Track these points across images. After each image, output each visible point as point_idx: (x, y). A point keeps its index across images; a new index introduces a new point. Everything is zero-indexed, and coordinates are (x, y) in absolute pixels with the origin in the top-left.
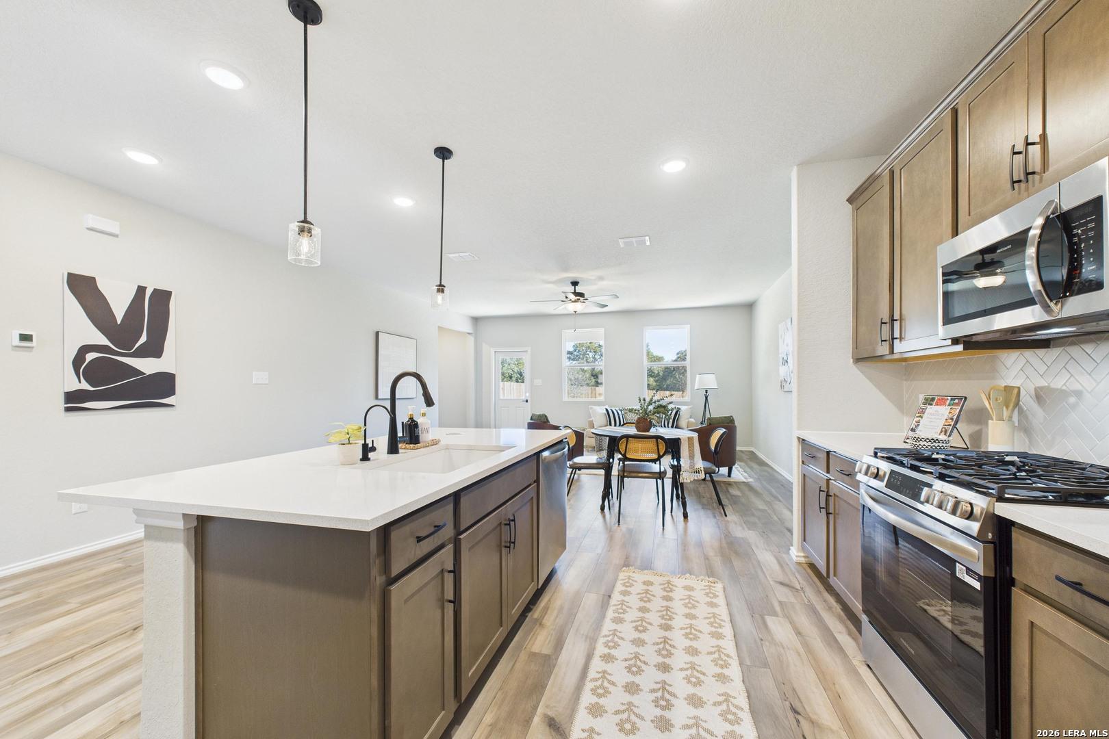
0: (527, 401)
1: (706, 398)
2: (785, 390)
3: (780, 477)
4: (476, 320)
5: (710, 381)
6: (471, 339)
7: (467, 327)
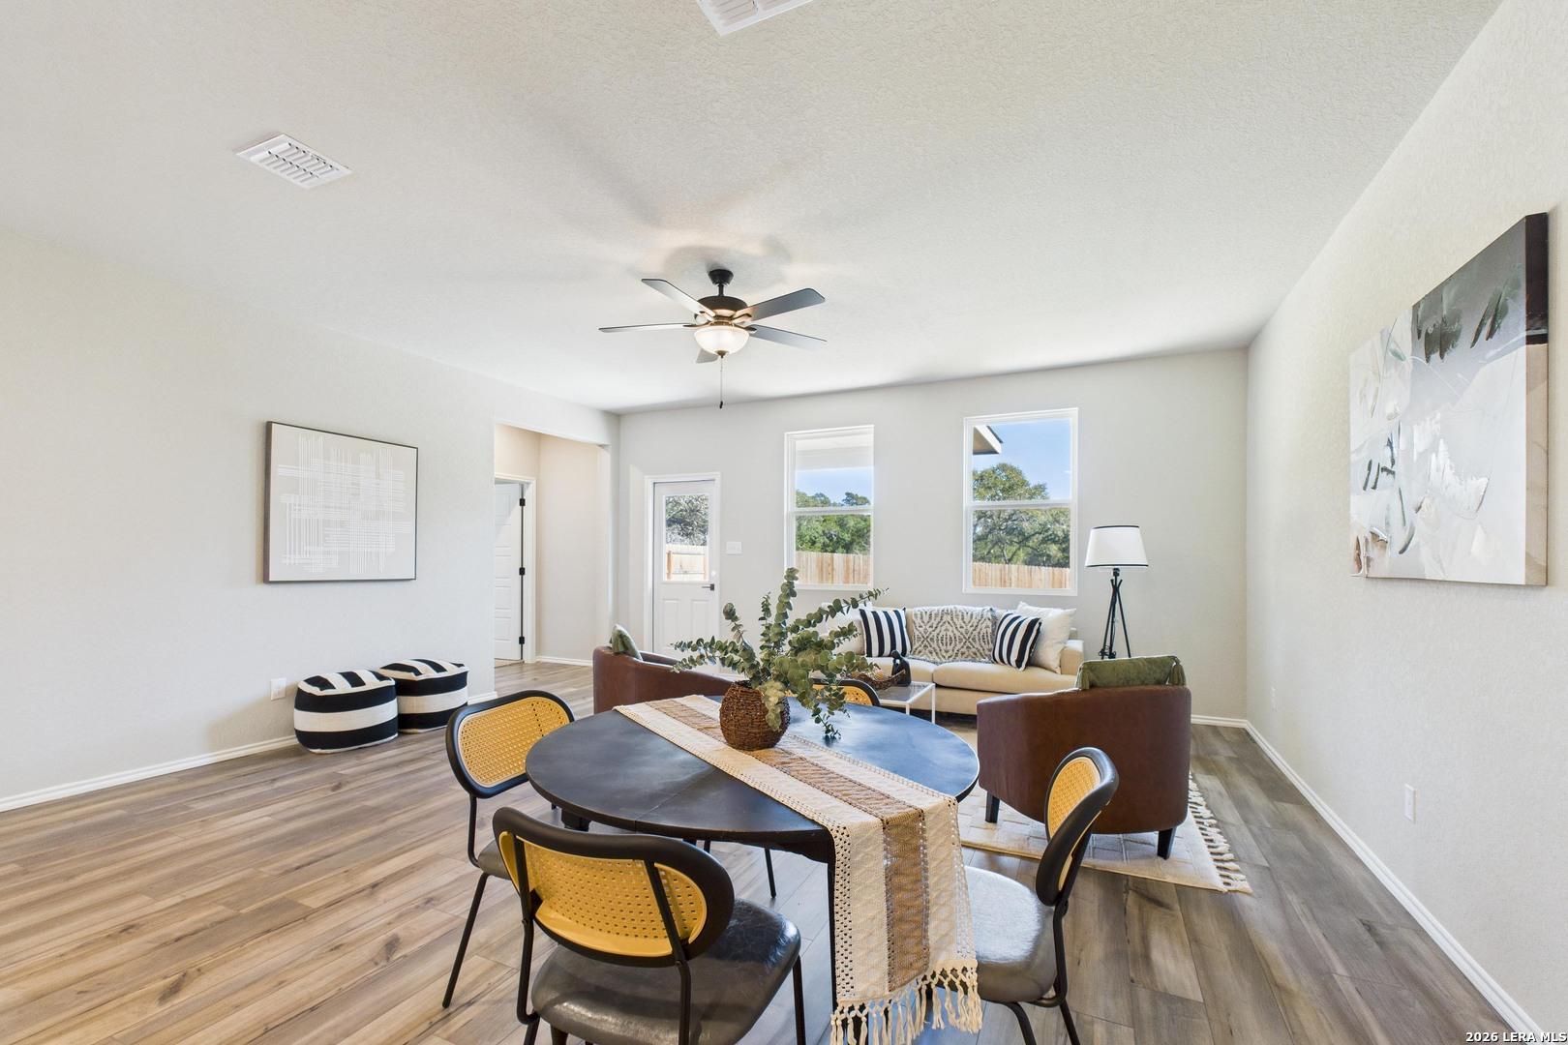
0: (712, 587)
1: (1116, 589)
2: (1372, 574)
3: (1351, 871)
4: (616, 418)
5: (1127, 547)
6: (606, 458)
7: (594, 433)
